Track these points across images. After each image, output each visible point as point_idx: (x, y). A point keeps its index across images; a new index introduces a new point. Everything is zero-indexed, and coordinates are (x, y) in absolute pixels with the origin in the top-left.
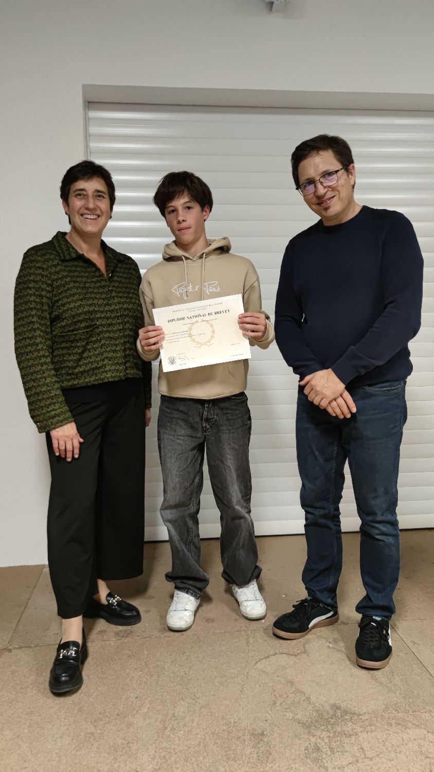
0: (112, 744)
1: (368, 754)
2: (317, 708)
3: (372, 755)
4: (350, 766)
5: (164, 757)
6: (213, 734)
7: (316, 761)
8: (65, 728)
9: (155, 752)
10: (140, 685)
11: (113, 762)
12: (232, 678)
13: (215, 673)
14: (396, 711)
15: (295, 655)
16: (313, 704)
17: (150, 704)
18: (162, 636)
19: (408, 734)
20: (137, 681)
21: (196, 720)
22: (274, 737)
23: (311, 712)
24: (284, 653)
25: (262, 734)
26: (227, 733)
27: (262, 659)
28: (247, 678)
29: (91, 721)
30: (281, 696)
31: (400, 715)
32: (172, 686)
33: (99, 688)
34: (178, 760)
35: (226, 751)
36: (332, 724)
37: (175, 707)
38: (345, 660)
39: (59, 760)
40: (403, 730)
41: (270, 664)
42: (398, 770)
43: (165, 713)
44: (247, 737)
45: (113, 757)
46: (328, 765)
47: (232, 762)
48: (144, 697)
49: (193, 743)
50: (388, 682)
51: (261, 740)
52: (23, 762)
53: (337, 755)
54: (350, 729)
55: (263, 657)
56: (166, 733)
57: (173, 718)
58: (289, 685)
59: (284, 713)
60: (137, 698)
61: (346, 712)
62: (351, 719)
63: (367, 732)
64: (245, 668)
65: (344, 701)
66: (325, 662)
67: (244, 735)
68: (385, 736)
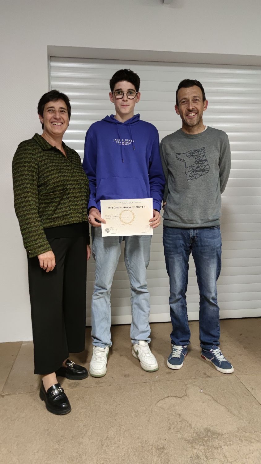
1: (229, 460)
2: (196, 431)
3: (232, 460)
6: (133, 448)
8: (40, 446)
9: (97, 460)
10: (86, 417)
12: (143, 413)
13: (132, 409)
14: (244, 431)
15: (181, 398)
16: (193, 428)
17: (93, 430)
18: (98, 386)
20: (83, 415)
21: (122, 439)
22: (170, 450)
23: (193, 433)
24: (173, 396)
25: (163, 448)
26: (141, 448)
28: (152, 413)
29: (56, 442)
30: (173, 424)
31: (247, 434)
32: (106, 418)
35: (141, 459)
36: (206, 441)
37: (108, 432)
38: (211, 400)
41: (165, 403)
43: (102, 435)
44: (154, 450)
48: (88, 425)
49: (121, 455)
51: (163, 452)
53: (210, 461)
54: (217, 444)
55: (161, 399)
56: (103, 448)
57: (107, 439)
58: (178, 416)
59: (176, 434)
60: (84, 426)
61: (214, 433)
62: (217, 438)
63: (228, 446)
64: (150, 406)
65: (213, 426)
66: (199, 401)
67: (152, 449)
68: (239, 448)
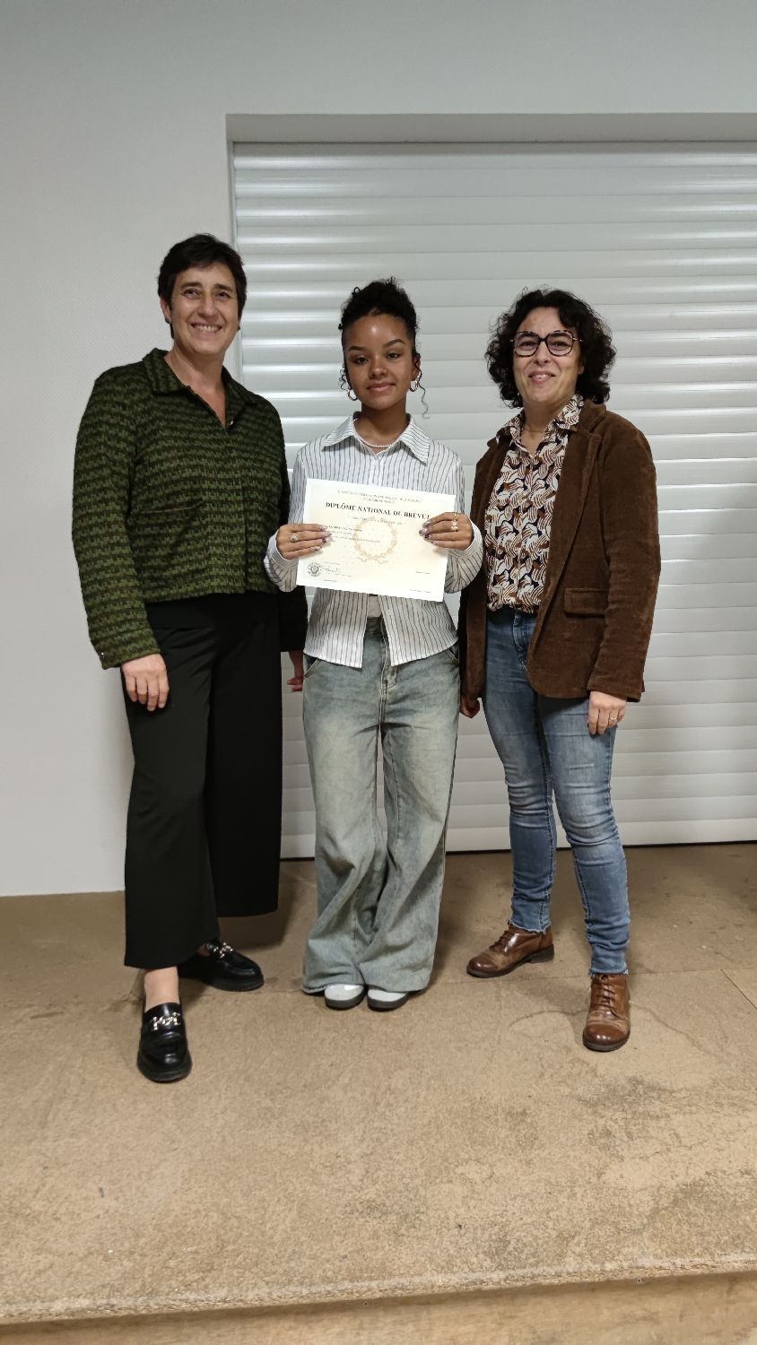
0: (298, 1123)
1: (685, 1141)
2: (607, 1083)
3: (692, 1143)
4: (657, 1156)
5: (378, 1139)
6: (450, 1112)
7: (606, 1148)
8: (228, 1101)
9: (364, 1132)
10: (336, 1049)
11: (303, 1144)
12: (476, 1043)
13: (449, 1036)
14: (729, 1087)
15: (574, 1015)
16: (601, 1077)
17: (353, 1073)
19: (747, 1117)
20: (330, 1044)
21: (423, 1094)
22: (541, 1117)
23: (598, 1086)
24: (555, 1012)
25: (524, 1113)
26: (470, 1111)
27: (522, 1018)
28: (499, 1043)
29: (266, 1094)
30: (551, 1066)
31: (735, 1093)
32: (384, 1051)
33: (274, 1052)
34: (398, 1142)
35: (470, 1133)
36: (631, 1103)
37: (390, 1078)
38: (650, 1021)
39: (224, 1141)
40: (740, 1112)
41: (534, 1025)
42: (730, 1162)
43: (376, 1084)
44: (501, 1117)
45: (302, 1138)
46: (625, 1153)
47: (480, 1147)
48: (342, 1065)
49: (420, 1123)
50: (718, 1049)
51: (522, 1121)
52: (169, 1142)
53: (637, 1141)
54: (657, 1109)
55: (523, 1016)
56: (379, 1109)
57: (388, 1092)
58: (564, 1052)
59: (557, 1088)
60: (332, 1065)
61: (651, 1088)
62: (659, 1097)
63: (684, 1114)
64: (495, 1029)
65: (650, 1073)
67: (496, 1114)
68: (712, 1119)
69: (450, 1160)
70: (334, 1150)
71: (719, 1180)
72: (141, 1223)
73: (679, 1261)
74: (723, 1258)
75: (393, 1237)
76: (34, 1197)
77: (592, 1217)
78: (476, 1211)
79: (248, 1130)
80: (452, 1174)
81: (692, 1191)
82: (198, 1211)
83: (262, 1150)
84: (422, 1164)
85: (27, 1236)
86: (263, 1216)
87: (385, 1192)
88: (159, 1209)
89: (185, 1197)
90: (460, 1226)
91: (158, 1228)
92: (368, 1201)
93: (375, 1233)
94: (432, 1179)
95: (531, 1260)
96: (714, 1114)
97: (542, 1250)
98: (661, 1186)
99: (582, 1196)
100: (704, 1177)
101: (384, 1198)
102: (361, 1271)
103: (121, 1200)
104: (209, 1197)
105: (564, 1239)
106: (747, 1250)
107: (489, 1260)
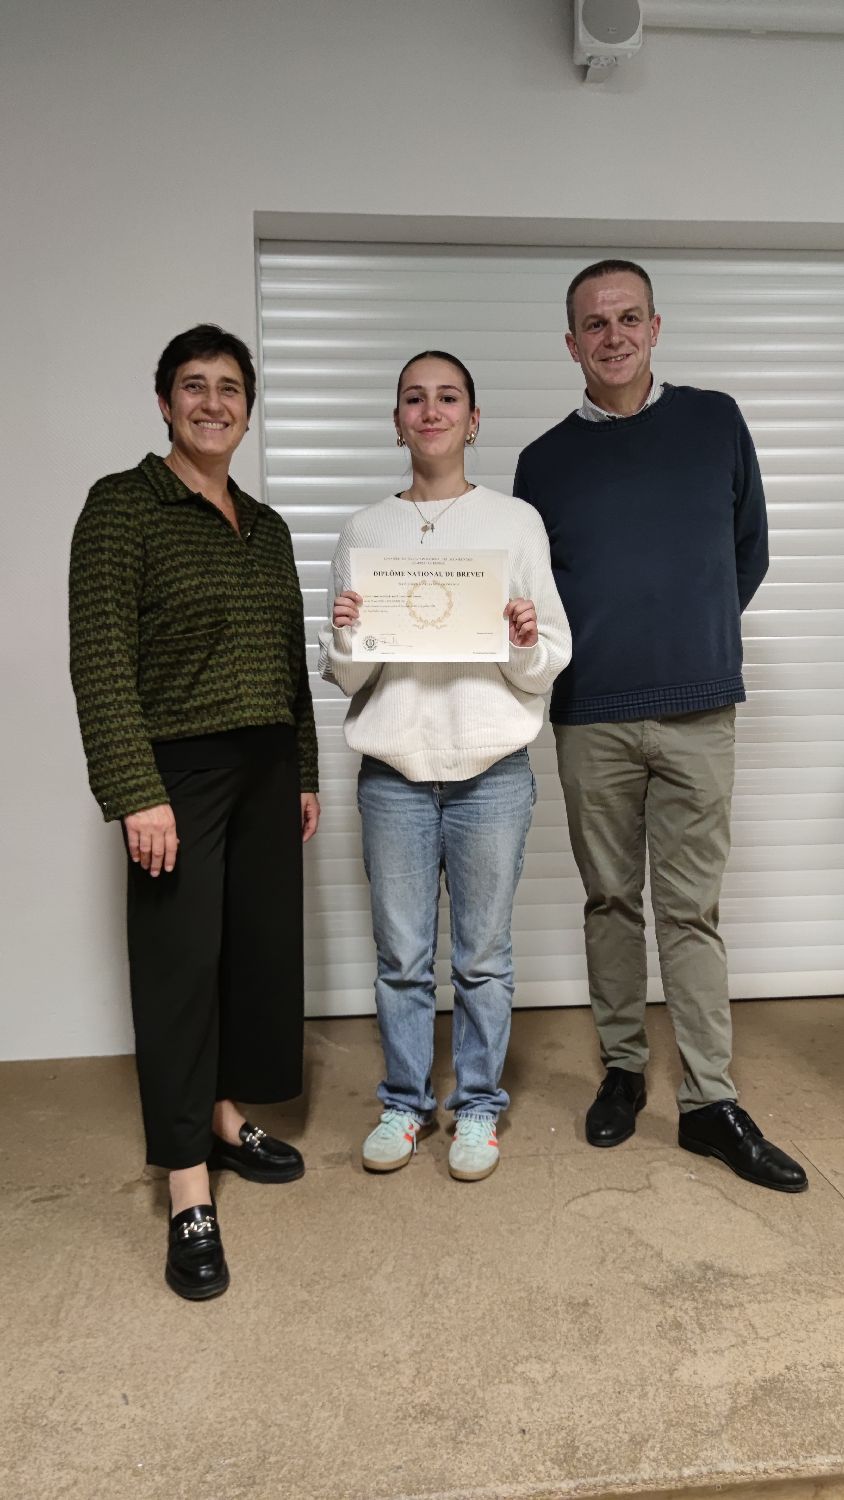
0: (339, 1317)
1: (762, 1333)
2: (674, 1268)
3: (769, 1334)
4: (732, 1349)
5: (428, 1335)
6: (505, 1303)
7: (676, 1341)
8: (262, 1294)
9: (413, 1328)
10: (376, 1233)
11: (345, 1342)
12: (530, 1225)
13: (499, 1217)
14: (806, 1272)
15: (635, 1192)
16: (667, 1262)
17: (396, 1261)
19: (827, 1304)
20: (369, 1228)
21: (475, 1283)
22: (605, 1308)
23: (665, 1273)
24: (614, 1189)
25: (586, 1304)
26: (527, 1302)
27: (578, 1197)
28: (554, 1225)
29: (301, 1285)
30: (613, 1250)
31: (813, 1279)
32: (429, 1235)
33: (307, 1238)
34: (450, 1338)
35: (527, 1327)
36: (700, 1291)
37: (437, 1265)
38: (717, 1198)
39: (258, 1340)
40: (819, 1299)
41: (591, 1204)
42: (811, 1355)
43: (422, 1272)
44: (561, 1308)
45: (344, 1335)
46: (698, 1347)
47: (540, 1343)
48: (384, 1251)
49: (473, 1316)
50: (791, 1230)
51: (584, 1312)
52: (197, 1342)
53: (710, 1333)
54: (730, 1298)
55: (579, 1194)
56: (427, 1301)
57: (436, 1282)
58: (626, 1235)
59: (620, 1275)
60: (373, 1252)
61: (722, 1274)
62: (732, 1284)
63: (759, 1302)
64: (549, 1210)
65: (720, 1257)
66: (684, 1201)
67: (555, 1305)
68: (789, 1308)
69: (509, 1358)
70: (380, 1347)
71: (801, 1375)
72: (171, 1432)
73: (761, 1465)
74: (809, 1461)
75: (451, 1444)
76: (51, 1405)
77: (666, 1418)
78: (540, 1414)
79: (283, 1327)
80: (511, 1374)
81: (770, 1388)
82: (234, 1419)
83: (301, 1349)
84: (478, 1363)
85: (46, 1449)
86: (306, 1424)
87: (439, 1395)
88: (191, 1417)
89: (218, 1403)
90: (524, 1431)
91: (190, 1438)
92: (422, 1405)
93: (431, 1439)
94: (490, 1379)
95: (603, 1467)
96: (791, 1302)
97: (614, 1456)
98: (738, 1383)
99: (655, 1395)
100: (784, 1371)
101: (438, 1400)
102: (418, 1483)
103: (148, 1407)
104: (245, 1403)
105: (638, 1443)
106: (834, 1451)
107: (556, 1467)
